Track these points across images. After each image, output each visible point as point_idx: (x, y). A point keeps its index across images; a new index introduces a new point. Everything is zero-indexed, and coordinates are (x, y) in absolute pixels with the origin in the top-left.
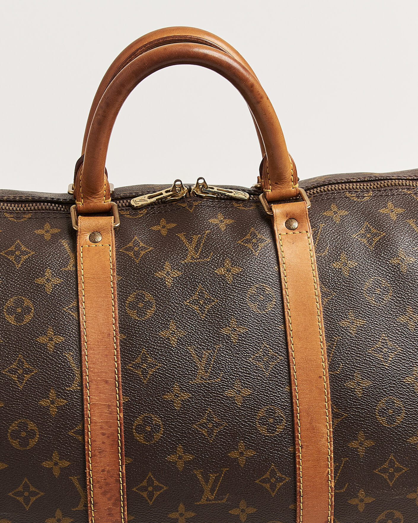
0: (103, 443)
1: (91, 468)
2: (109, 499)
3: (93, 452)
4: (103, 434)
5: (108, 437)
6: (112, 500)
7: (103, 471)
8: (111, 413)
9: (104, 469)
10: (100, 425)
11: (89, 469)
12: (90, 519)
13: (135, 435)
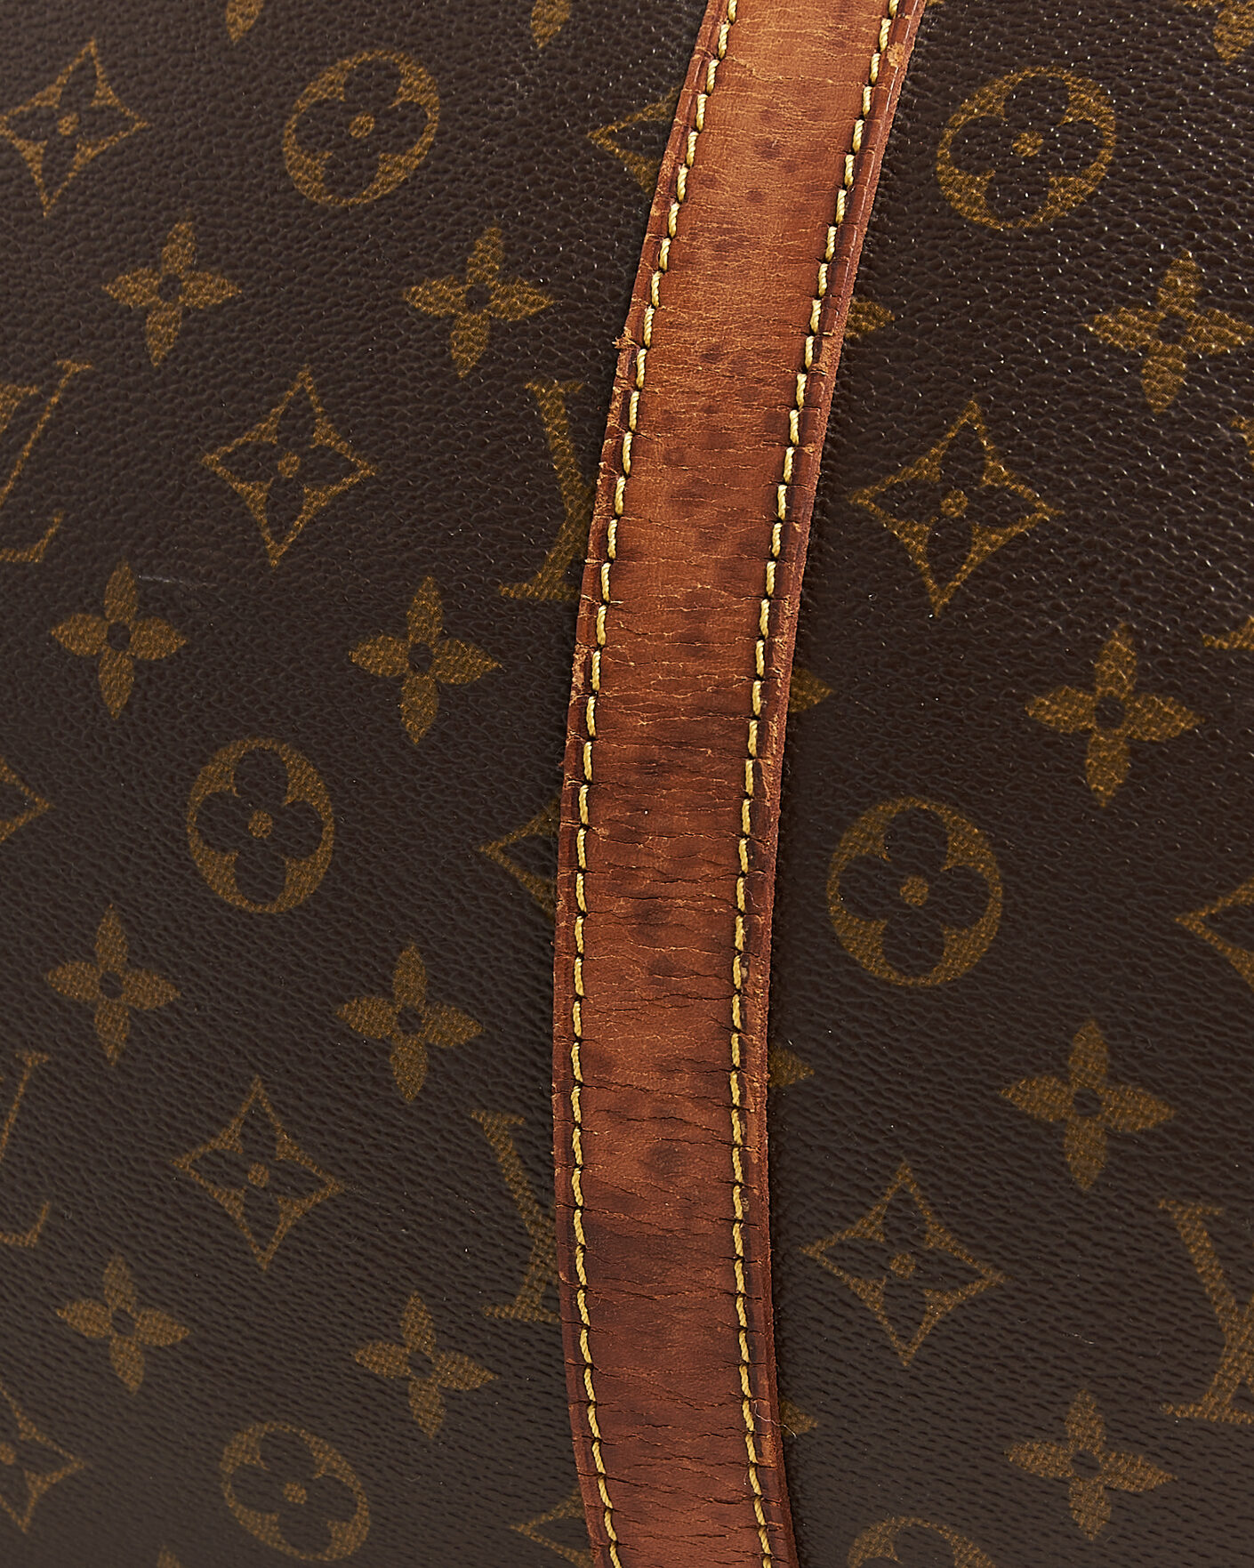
0: (755, 197)
1: (648, 330)
2: (708, 540)
3: (684, 239)
4: (768, 151)
5: (790, 168)
6: (722, 547)
7: (712, 355)
8: (842, 45)
9: (717, 347)
10: (761, 102)
11: (639, 330)
12: (579, 658)
13: (941, 173)
